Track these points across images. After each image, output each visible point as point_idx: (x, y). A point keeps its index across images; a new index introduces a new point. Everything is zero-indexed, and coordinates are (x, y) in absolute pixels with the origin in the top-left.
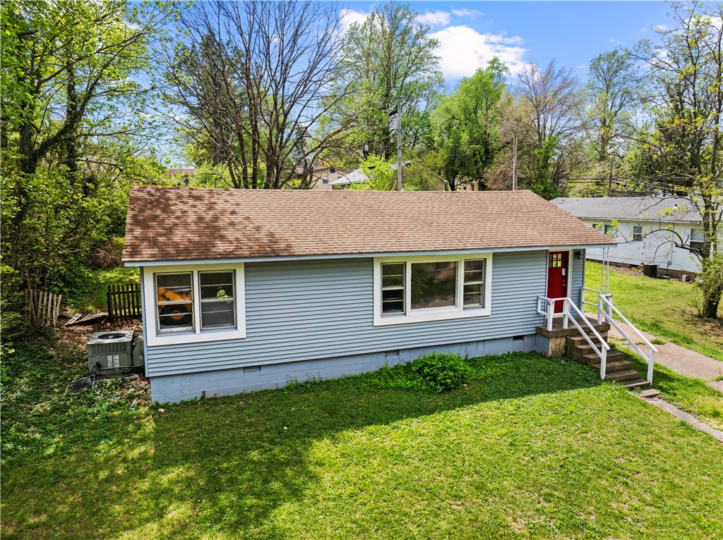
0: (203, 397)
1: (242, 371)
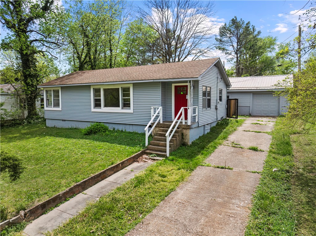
0: (55, 127)
1: (62, 121)
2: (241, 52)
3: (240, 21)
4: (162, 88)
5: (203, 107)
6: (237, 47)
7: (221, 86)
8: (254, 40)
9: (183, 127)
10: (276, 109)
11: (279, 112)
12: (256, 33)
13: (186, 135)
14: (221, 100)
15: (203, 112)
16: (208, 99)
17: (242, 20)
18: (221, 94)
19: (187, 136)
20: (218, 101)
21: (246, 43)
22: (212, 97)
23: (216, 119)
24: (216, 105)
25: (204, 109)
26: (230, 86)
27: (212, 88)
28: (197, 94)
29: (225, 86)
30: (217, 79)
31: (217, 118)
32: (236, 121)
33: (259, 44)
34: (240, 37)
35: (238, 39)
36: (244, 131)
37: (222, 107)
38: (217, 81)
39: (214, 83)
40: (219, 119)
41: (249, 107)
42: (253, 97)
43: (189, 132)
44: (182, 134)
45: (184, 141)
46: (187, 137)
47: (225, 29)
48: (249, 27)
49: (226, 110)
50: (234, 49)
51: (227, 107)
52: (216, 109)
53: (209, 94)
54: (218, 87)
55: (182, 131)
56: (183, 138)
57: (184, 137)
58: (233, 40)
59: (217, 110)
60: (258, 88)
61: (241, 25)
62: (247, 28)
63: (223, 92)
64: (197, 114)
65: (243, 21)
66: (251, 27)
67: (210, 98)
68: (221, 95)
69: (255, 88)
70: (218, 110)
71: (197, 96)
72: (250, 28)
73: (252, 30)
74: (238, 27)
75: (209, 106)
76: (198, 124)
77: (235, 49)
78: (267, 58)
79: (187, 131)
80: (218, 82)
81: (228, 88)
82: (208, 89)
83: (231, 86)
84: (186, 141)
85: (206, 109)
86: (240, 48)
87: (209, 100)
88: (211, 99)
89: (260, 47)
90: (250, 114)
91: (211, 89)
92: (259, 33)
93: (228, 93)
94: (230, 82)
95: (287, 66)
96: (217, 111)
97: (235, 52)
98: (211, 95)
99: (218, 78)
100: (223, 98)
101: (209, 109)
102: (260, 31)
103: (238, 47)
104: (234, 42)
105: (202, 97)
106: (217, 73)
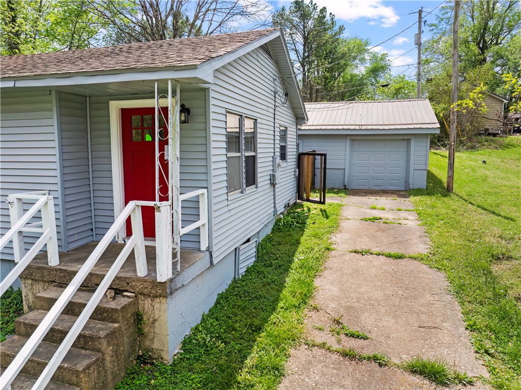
2: (310, 63)
3: (310, 5)
4: (60, 115)
5: (230, 188)
6: (304, 54)
7: (285, 117)
8: (333, 43)
9: (139, 286)
10: (401, 174)
11: (407, 182)
12: (336, 28)
13: (155, 321)
14: (283, 157)
15: (230, 207)
16: (246, 157)
17: (313, 4)
18: (285, 142)
19: (157, 324)
20: (278, 160)
21: (319, 46)
22: (259, 151)
23: (273, 214)
24: (271, 172)
25: (236, 194)
26: (304, 119)
27: (259, 121)
28: (202, 141)
29: (293, 119)
30: (275, 97)
31: (275, 211)
32: (321, 210)
33: (342, 49)
34: (308, 34)
35: (306, 38)
36: (355, 252)
37: (287, 174)
38: (273, 102)
39: (265, 108)
40: (281, 209)
41: (343, 171)
42: (351, 146)
43: (164, 307)
44: (138, 318)
45: (148, 343)
46: (157, 331)
47: (283, 18)
48: (324, 17)
49: (295, 182)
50: (298, 57)
51: (297, 174)
52: (273, 184)
53: (251, 141)
54: (276, 121)
55: (135, 303)
56: (140, 333)
57: (146, 330)
58: (297, 39)
59: (274, 187)
60: (364, 127)
61: (311, 13)
62: (322, 17)
63: (288, 136)
64: (203, 219)
65: (315, 4)
66: (328, 17)
67: (253, 154)
68: (283, 144)
69: (357, 127)
70: (277, 186)
71: (202, 148)
72: (326, 19)
73: (330, 22)
74: (305, 15)
75: (251, 179)
76: (211, 256)
77: (300, 57)
78: (352, 76)
79: (157, 306)
80: (277, 104)
81: (299, 127)
82: (248, 125)
83: (308, 120)
84: (156, 345)
85: (242, 192)
86: (308, 57)
87: (251, 162)
88: (259, 156)
89: (343, 56)
90: (345, 186)
91: (259, 125)
92: (342, 29)
93: (300, 137)
94: (305, 111)
95: (397, 86)
96: (274, 191)
97: (299, 61)
98: (259, 146)
99: (275, 93)
100: (288, 150)
101: (251, 189)
102: (343, 26)
103: (306, 55)
104: (297, 43)
105: (224, 152)
106: (275, 80)
